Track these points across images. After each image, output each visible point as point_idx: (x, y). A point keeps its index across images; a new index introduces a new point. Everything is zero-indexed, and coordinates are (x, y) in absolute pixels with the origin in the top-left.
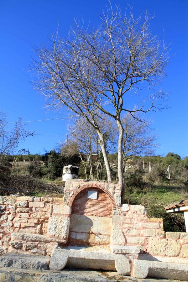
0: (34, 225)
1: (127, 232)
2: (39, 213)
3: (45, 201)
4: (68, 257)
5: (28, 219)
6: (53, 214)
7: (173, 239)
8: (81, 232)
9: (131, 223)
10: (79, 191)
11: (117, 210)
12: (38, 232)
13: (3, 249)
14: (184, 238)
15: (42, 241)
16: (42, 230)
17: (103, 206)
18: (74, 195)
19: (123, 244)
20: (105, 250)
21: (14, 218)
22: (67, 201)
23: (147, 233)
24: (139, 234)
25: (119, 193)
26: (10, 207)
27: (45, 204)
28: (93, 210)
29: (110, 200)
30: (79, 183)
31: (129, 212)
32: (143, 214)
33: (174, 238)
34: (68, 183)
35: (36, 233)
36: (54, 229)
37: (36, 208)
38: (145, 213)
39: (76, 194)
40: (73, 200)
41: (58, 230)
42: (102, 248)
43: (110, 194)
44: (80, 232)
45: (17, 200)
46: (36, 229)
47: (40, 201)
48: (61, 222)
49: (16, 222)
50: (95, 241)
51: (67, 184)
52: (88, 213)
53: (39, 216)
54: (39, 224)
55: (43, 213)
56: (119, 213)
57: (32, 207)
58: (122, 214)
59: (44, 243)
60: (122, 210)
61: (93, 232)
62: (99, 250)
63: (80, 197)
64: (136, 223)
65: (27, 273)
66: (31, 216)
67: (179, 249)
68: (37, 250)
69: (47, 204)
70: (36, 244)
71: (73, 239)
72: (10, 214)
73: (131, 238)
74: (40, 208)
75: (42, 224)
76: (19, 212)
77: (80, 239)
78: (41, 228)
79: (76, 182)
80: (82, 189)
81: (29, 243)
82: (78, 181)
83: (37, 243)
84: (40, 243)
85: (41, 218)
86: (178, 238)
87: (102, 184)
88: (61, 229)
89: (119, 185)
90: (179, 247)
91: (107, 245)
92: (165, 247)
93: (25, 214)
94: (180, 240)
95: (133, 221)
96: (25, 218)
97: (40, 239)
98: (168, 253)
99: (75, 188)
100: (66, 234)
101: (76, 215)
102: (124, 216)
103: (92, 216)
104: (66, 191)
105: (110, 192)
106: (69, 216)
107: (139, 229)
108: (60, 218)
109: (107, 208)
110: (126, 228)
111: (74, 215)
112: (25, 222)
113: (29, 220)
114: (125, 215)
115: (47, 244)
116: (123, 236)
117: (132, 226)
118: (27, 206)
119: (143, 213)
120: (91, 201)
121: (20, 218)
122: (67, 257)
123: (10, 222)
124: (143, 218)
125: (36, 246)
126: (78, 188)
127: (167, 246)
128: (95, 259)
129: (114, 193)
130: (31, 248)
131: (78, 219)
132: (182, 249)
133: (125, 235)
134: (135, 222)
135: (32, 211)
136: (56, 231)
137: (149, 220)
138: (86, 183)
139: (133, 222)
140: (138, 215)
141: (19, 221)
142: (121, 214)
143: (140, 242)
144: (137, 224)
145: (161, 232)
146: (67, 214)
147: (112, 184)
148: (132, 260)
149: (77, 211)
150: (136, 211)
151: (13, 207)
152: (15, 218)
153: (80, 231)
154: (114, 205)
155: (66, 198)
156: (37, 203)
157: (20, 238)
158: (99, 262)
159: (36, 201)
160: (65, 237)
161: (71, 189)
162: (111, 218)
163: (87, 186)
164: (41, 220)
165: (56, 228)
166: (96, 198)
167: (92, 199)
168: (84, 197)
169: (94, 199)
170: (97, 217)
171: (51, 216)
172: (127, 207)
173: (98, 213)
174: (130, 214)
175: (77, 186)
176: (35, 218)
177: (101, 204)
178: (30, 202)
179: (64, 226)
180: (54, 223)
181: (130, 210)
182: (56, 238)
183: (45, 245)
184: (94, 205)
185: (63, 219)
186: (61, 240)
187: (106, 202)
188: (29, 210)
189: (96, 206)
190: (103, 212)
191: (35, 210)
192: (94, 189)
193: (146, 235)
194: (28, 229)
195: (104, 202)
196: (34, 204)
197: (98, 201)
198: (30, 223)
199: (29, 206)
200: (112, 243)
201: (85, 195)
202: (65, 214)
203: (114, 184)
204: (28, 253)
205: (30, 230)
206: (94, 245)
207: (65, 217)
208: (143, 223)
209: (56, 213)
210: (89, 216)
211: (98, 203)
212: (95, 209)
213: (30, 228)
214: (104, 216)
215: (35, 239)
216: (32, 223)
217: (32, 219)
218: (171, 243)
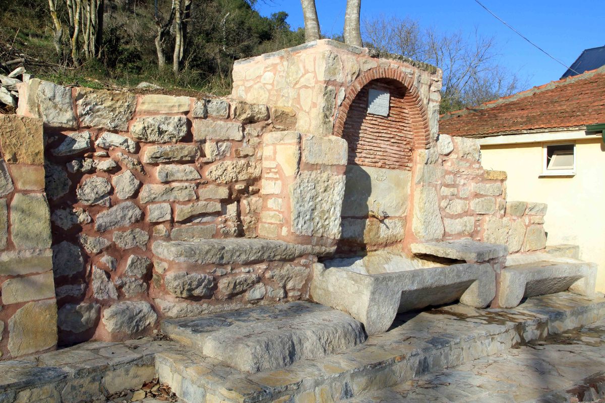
0: (218, 207)
1: (446, 207)
2: (228, 163)
3: (243, 117)
4: (403, 292)
5: (198, 185)
6: (302, 166)
8: (353, 217)
9: (454, 186)
10: (359, 89)
11: (432, 150)
12: (235, 231)
13: (140, 311)
15: (278, 258)
16: (241, 222)
21: (141, 185)
22: (332, 119)
25: (436, 102)
26: (115, 139)
27: (244, 128)
30: (357, 62)
31: (453, 156)
32: (478, 161)
33: (518, 214)
34: (333, 56)
35: (226, 235)
36: (309, 214)
37: (218, 143)
39: (352, 97)
40: (345, 116)
41: (321, 218)
43: (421, 103)
44: (349, 217)
45: (139, 108)
46: (226, 221)
47: (229, 116)
48: (325, 191)
49: (153, 201)
50: (379, 237)
51: (331, 61)
52: (367, 160)
53: (233, 175)
54: (232, 202)
55: (243, 161)
56: (434, 159)
57: (204, 141)
58: (440, 160)
59: (281, 263)
60: (439, 151)
64: (464, 184)
66: (206, 175)
67: (523, 237)
68: (263, 290)
70: (260, 272)
72: (116, 169)
74: (229, 143)
75: (239, 202)
76: (160, 160)
78: (239, 214)
79: (350, 56)
80: (366, 83)
81: (240, 273)
82: (354, 53)
83: (263, 266)
84: (270, 265)
85: (237, 181)
86: (523, 214)
87: (409, 70)
88: (327, 215)
89: (439, 78)
90: (524, 231)
91: (400, 245)
92: (507, 235)
93: (182, 167)
94: (524, 217)
96: (186, 184)
102: (441, 167)
103: (374, 169)
104: (327, 83)
106: (345, 169)
107: (466, 199)
108: (323, 179)
109: (405, 143)
110: (446, 197)
112: (189, 201)
113: (201, 191)
114: (443, 163)
115: (288, 266)
116: (441, 219)
117: (456, 191)
118: (188, 138)
119: (478, 158)
120: (373, 122)
121: (167, 186)
123: (129, 203)
124: (477, 172)
125: (259, 280)
126: (356, 78)
130: (245, 288)
132: (526, 235)
133: (444, 214)
134: (462, 182)
135: (203, 154)
136: (316, 221)
137: (485, 176)
139: (457, 182)
141: (164, 198)
142: (438, 160)
143: (468, 229)
144: (465, 188)
145: (503, 203)
147: (426, 73)
148: (498, 271)
150: (468, 152)
151: (126, 141)
152: (145, 188)
153: (350, 213)
154: (427, 137)
155: (328, 109)
156: (219, 122)
157: (214, 260)
159: (214, 114)
160: (337, 237)
161: (339, 78)
163: (376, 72)
164: (238, 187)
165: (314, 209)
167: (376, 116)
168: (360, 109)
169: (380, 117)
170: (384, 170)
171: (298, 173)
172: (449, 143)
173: (387, 158)
174: (454, 160)
175: (354, 71)
176: (220, 182)
177: (393, 133)
178: (196, 120)
179: (336, 203)
180: (309, 195)
181: (455, 150)
182: (314, 244)
183: (284, 270)
184: (380, 135)
185: (330, 181)
186: (326, 247)
187: (403, 126)
188: (196, 150)
189: (382, 139)
190: (397, 156)
191: (217, 153)
192: (383, 85)
193: (480, 213)
194: (199, 223)
195: (400, 125)
196: (208, 127)
197: (389, 124)
198: (206, 203)
199: (192, 135)
200: (421, 237)
201: (361, 102)
202: (337, 163)
203: (429, 74)
204: (236, 305)
205: (205, 227)
206: (375, 248)
207: (335, 173)
208: (477, 183)
209: (313, 163)
210: (368, 167)
211: (389, 127)
212: (382, 146)
213: (205, 219)
214: (397, 167)
215: (260, 254)
216: (210, 199)
217: (211, 186)
218: (515, 226)
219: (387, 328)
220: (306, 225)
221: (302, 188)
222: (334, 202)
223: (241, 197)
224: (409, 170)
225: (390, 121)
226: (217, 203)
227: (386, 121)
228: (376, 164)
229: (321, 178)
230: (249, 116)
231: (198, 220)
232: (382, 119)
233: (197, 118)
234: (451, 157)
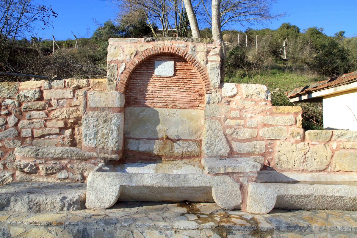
0: (58, 131)
1: (232, 134)
2: (64, 109)
3: (73, 86)
4: (121, 186)
5: (46, 121)
6: (88, 108)
7: (318, 142)
8: (147, 139)
9: (240, 118)
10: (137, 62)
11: (214, 95)
12: (68, 143)
13: (4, 176)
14: (339, 139)
15: (74, 158)
16: (74, 139)
17: (185, 88)
18: (127, 70)
19: (227, 155)
20: (192, 166)
21: (19, 120)
22: (115, 82)
23: (271, 134)
24: (255, 136)
25: (216, 62)
26: (9, 101)
27: (74, 92)
28: (168, 97)
29: (199, 77)
30: (135, 47)
31: (238, 97)
32: (265, 100)
33: (321, 140)
34: (113, 47)
35: (63, 145)
36: (93, 135)
37: (58, 100)
38: (267, 97)
39: (132, 67)
40: (126, 79)
41: (102, 138)
42: (186, 163)
43: (198, 64)
44: (144, 139)
45: (21, 87)
46: (64, 138)
47: (65, 87)
48: (105, 122)
49: (23, 128)
50: (174, 152)
51: (112, 50)
52: (158, 104)
53: (67, 115)
54: (68, 129)
55: (73, 108)
56: (216, 100)
57: (51, 100)
58: (223, 101)
59: (79, 161)
60: (223, 95)
61: (170, 137)
62: (181, 167)
63: (140, 74)
64: (251, 117)
65: (35, 223)
66: (51, 116)
67: (329, 159)
68: (67, 174)
69: (78, 92)
70: (64, 164)
71: (132, 151)
72: (9, 114)
73: (241, 144)
74: (65, 100)
75: (73, 129)
76: (27, 110)
77: (146, 151)
78: (72, 135)
79: (129, 45)
80: (143, 58)
81: (50, 163)
82: (133, 43)
83: (66, 162)
84: (70, 161)
85: (69, 118)
86: (328, 140)
87: (182, 45)
88: (106, 136)
89: (217, 46)
90: (330, 154)
91: (197, 159)
92: (304, 157)
93: (38, 112)
94: (331, 143)
95: (245, 114)
96: (39, 120)
97: (70, 156)
98: (309, 166)
99: (128, 57)
100: (117, 144)
101: (135, 108)
102: (227, 106)
103: (165, 109)
104: (111, 62)
105: (199, 60)
106: (119, 110)
107: (255, 128)
108: (103, 116)
109: (194, 91)
110: (231, 127)
111: (131, 108)
112: (41, 128)
113: (47, 123)
114: (228, 103)
115: (83, 163)
116: (226, 142)
117: (242, 122)
118: (41, 98)
119: (264, 98)
120: (162, 81)
121: (31, 121)
122: (118, 186)
123: (13, 128)
124: (264, 108)
125: (63, 168)
126: (135, 56)
127: (308, 154)
128: (173, 186)
129: (207, 62)
130: (54, 171)
131: (139, 116)
132: (334, 158)
133: (230, 139)
134: (249, 116)
135: (50, 105)
136: (98, 139)
137: (274, 110)
138: (150, 46)
139: (244, 116)
140: (253, 103)
141: (29, 126)
142: (221, 101)
143: (258, 150)
144: (253, 120)
145: (298, 131)
146: (116, 106)
147: (202, 44)
148: (245, 183)
149: (136, 100)
150: (251, 94)
151: (14, 102)
152: (21, 122)
153: (145, 136)
154: (208, 86)
155: (112, 76)
156: (59, 90)
157: (32, 155)
158: (182, 191)
159: (56, 87)
160: (115, 149)
161: (120, 58)
162: (203, 111)
163: (152, 50)
164: (70, 121)
165: (97, 132)
166: (171, 73)
167: (163, 77)
168: (149, 74)
169: (167, 77)
170: (175, 110)
171: (84, 112)
172: (233, 88)
173: (177, 102)
174: (238, 100)
175: (131, 53)
176: (58, 119)
177: (181, 86)
178: (46, 90)
179: (113, 130)
180: (92, 125)
181: (239, 93)
182: (99, 152)
183: (81, 165)
184: (168, 88)
185: (108, 117)
186: (108, 154)
187: (191, 81)
188: (45, 104)
189: (172, 90)
190: (187, 100)
191: (57, 105)
192: (167, 57)
193: (269, 138)
194: (48, 138)
195: (187, 81)
196: (52, 93)
197: (177, 80)
198: (50, 129)
199: (43, 97)
200: (205, 154)
201: (150, 69)
202: (112, 106)
203: (205, 45)
204: (51, 180)
205: (51, 140)
206: (172, 159)
207: (111, 112)
208: (264, 116)
209: (95, 107)
210: (160, 108)
211: (176, 82)
212: (171, 95)
213: (52, 137)
214: (188, 107)
215: (61, 155)
216: (53, 127)
217: (53, 121)
218: (315, 150)
219: (106, 207)
220: (91, 142)
221: (87, 121)
222: (111, 129)
223: (74, 126)
224: (201, 109)
225: (178, 78)
226: (57, 129)
227: (173, 79)
228: (168, 106)
229: (101, 115)
230: (76, 85)
231: (47, 137)
232: (169, 78)
233: (46, 89)
234: (236, 98)
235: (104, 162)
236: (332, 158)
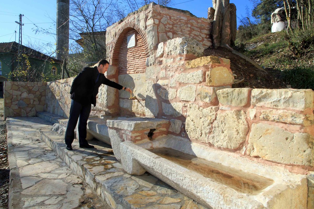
7: (230, 106)
9: (166, 78)
10: (116, 41)
14: (261, 104)
18: (113, 48)
23: (184, 94)
24: (175, 97)
30: (115, 30)
33: (233, 104)
38: (183, 51)
43: (141, 31)
52: (131, 71)
58: (156, 62)
60: (156, 56)
61: (137, 97)
63: (122, 49)
67: (241, 135)
71: (121, 107)
73: (167, 105)
82: (114, 27)
86: (243, 104)
92: (210, 126)
95: (169, 73)
98: (215, 141)
99: (113, 38)
100: (107, 102)
101: (122, 76)
102: (159, 66)
104: (107, 45)
105: (141, 27)
107: (175, 87)
110: (160, 87)
111: (120, 75)
114: (160, 63)
116: (157, 102)
119: (179, 52)
120: (131, 51)
127: (215, 124)
129: (145, 28)
133: (161, 99)
137: (187, 66)
138: (120, 26)
140: (172, 60)
143: (177, 113)
144: (173, 78)
145: (207, 91)
147: (142, 12)
148: (126, 140)
149: (122, 70)
153: (126, 97)
154: (147, 49)
160: (106, 105)
161: (110, 40)
163: (122, 29)
165: (101, 94)
166: (134, 44)
170: (138, 74)
172: (162, 48)
173: (139, 67)
174: (164, 59)
175: (114, 35)
177: (140, 53)
181: (165, 51)
182: (102, 107)
186: (105, 108)
189: (136, 58)
192: (132, 31)
208: (179, 74)
210: (132, 74)
211: (138, 51)
212: (136, 62)
218: (223, 118)
225: (138, 47)
227: (136, 49)
228: (135, 72)
232: (134, 48)
235: (105, 114)
236: (248, 134)
